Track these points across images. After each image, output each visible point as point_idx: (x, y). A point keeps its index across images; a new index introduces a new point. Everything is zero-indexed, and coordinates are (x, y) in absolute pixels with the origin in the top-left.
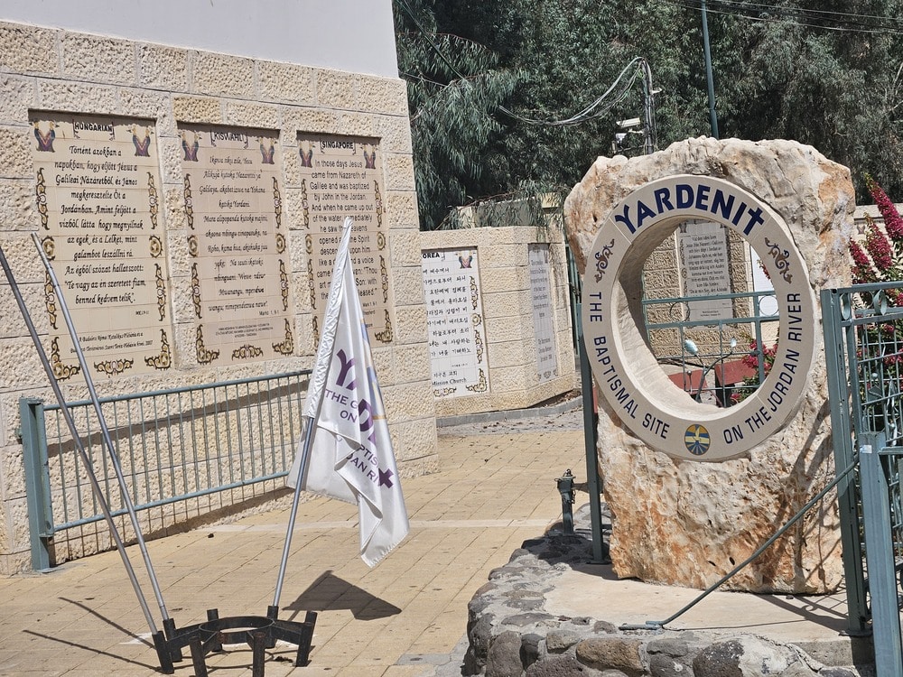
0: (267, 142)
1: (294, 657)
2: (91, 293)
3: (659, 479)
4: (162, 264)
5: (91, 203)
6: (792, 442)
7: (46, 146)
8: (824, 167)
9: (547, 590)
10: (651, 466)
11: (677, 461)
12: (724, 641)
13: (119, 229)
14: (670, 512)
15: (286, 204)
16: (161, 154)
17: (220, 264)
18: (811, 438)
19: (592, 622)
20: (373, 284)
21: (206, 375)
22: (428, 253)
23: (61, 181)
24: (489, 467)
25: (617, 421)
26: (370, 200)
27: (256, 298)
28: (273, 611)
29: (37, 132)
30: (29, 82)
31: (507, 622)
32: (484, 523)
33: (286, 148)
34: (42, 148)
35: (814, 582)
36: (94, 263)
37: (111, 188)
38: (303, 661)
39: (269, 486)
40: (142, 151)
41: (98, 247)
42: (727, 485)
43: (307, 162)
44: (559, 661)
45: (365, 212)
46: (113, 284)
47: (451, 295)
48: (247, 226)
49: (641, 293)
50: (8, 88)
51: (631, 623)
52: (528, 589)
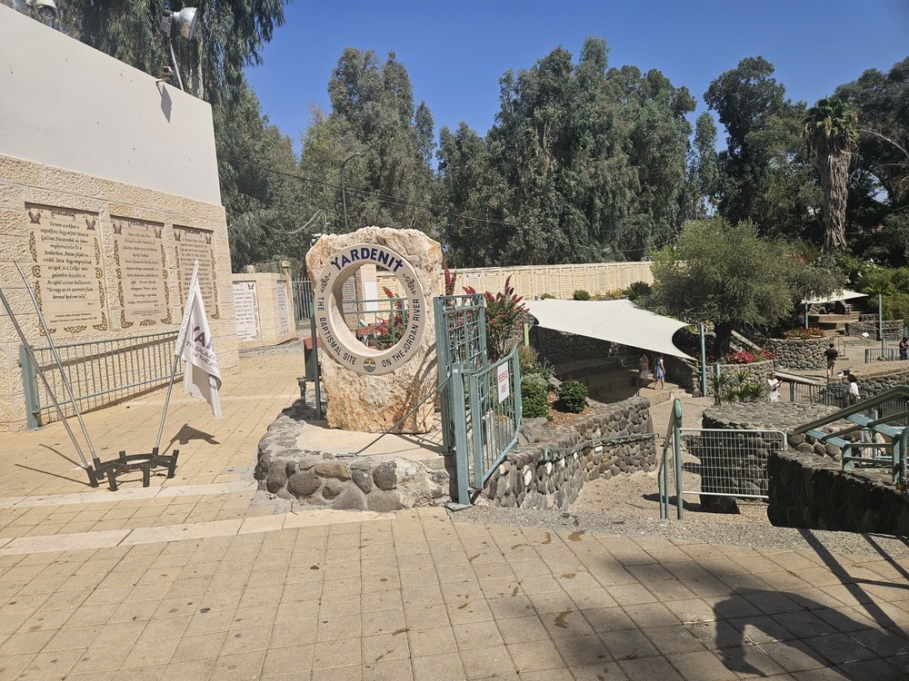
0: (158, 228)
1: (166, 472)
2: (62, 294)
3: (351, 383)
4: (102, 281)
5: (62, 250)
6: (414, 367)
7: (35, 220)
8: (430, 243)
9: (297, 436)
10: (347, 377)
11: (359, 375)
12: (387, 461)
13: (78, 262)
14: (357, 398)
15: (167, 256)
16: (101, 229)
17: (134, 283)
18: (423, 364)
19: (322, 453)
20: (210, 292)
21: (126, 333)
22: (235, 282)
23: (44, 239)
24: (261, 371)
25: (331, 357)
26: (209, 257)
27: (152, 298)
28: (156, 450)
29: (30, 214)
30: (26, 188)
31: (278, 455)
32: (261, 397)
33: (167, 232)
34: (33, 222)
35: (422, 428)
36: (64, 279)
37: (74, 244)
38: (171, 475)
39: (159, 383)
40: (91, 227)
41: (66, 272)
42: (383, 386)
43: (178, 238)
44: (306, 474)
45: (207, 263)
46: (74, 290)
47: (245, 300)
48: (147, 266)
49: (342, 298)
50: (12, 190)
51: (341, 453)
52: (287, 436)
